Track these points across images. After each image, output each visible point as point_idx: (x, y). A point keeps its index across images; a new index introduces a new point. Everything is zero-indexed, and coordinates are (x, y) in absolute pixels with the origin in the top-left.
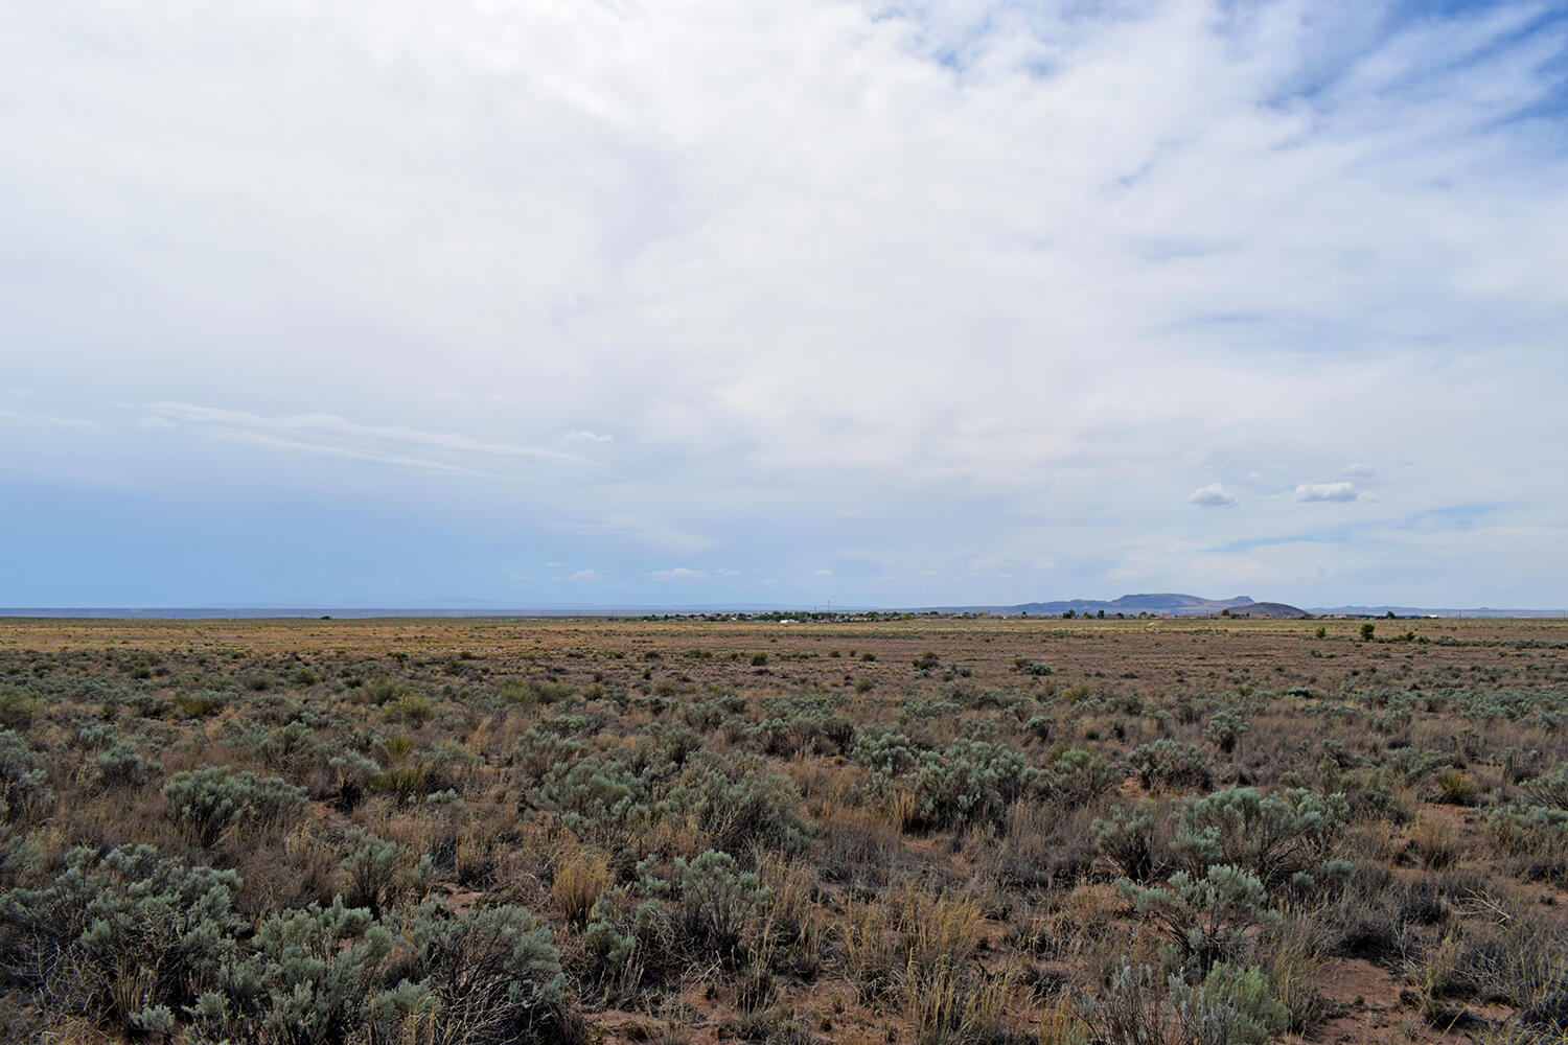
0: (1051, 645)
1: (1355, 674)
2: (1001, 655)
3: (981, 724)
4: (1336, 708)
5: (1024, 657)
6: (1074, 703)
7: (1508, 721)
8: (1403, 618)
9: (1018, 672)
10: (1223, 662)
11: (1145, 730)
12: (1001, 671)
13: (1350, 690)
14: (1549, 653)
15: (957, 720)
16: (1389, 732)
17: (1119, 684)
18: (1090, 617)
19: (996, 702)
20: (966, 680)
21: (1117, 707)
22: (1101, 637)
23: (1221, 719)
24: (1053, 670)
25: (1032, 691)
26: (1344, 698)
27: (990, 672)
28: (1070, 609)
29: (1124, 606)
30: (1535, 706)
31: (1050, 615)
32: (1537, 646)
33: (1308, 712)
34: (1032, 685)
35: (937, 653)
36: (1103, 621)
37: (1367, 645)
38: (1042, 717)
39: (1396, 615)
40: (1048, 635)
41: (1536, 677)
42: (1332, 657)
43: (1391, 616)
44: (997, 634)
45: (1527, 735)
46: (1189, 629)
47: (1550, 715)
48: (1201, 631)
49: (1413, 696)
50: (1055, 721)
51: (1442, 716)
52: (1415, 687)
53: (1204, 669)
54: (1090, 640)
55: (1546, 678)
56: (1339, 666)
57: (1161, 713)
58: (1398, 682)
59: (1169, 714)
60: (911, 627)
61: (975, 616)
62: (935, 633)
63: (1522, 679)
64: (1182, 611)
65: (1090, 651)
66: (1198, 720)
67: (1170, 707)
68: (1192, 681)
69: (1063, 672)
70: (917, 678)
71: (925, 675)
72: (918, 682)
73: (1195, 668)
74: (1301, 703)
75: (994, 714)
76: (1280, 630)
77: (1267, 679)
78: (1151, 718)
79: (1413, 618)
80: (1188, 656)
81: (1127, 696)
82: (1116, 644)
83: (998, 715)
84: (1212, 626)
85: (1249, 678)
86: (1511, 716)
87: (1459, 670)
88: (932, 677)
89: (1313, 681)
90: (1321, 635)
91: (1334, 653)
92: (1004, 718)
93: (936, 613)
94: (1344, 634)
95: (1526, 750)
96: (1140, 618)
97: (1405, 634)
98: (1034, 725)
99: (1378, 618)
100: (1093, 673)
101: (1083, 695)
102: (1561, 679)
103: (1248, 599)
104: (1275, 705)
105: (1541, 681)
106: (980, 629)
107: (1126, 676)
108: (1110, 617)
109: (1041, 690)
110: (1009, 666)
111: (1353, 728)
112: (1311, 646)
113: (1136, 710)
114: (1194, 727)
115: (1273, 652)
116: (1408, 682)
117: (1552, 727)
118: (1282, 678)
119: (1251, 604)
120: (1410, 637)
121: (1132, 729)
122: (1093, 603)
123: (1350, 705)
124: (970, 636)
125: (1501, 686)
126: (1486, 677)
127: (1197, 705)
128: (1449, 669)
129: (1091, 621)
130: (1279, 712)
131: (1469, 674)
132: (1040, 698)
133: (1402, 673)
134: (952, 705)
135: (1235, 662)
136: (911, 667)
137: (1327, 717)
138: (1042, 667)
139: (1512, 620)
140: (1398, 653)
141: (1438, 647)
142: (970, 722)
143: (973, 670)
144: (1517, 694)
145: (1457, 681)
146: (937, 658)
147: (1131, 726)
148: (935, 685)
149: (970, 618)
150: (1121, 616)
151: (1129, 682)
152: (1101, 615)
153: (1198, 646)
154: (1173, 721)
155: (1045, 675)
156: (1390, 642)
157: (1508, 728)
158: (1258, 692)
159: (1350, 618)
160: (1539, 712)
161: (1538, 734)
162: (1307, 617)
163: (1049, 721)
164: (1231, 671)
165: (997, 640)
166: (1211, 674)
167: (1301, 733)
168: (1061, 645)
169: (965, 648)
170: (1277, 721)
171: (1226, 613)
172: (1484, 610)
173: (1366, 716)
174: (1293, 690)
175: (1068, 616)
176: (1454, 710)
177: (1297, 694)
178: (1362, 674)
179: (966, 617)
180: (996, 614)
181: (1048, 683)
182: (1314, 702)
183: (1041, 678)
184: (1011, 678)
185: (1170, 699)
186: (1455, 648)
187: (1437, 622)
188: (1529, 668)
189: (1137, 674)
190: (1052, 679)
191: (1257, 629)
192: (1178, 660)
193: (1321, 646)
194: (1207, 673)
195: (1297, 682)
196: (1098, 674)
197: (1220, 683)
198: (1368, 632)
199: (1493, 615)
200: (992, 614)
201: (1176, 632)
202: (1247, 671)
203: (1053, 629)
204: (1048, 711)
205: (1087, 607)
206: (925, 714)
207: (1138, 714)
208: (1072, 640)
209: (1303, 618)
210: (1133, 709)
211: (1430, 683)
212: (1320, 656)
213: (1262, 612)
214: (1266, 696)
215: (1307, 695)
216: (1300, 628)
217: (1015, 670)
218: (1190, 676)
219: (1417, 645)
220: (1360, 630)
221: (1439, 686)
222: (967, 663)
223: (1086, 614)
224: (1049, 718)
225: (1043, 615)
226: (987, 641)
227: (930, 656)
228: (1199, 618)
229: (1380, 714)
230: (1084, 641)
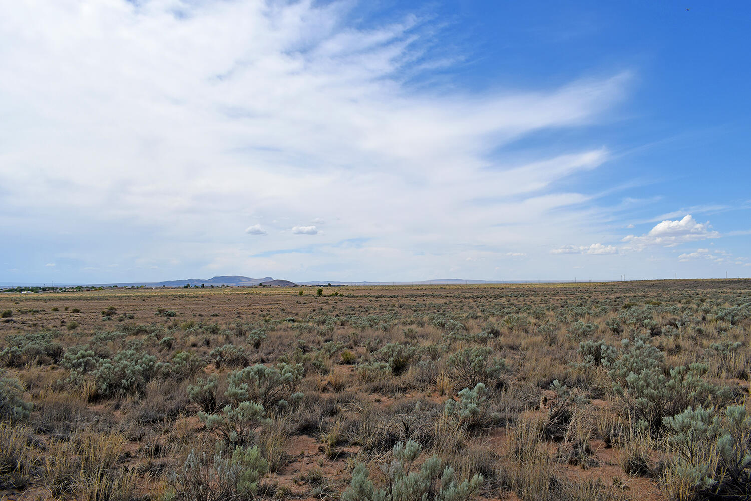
0: (177, 301)
1: (314, 310)
2: (151, 307)
3: (136, 343)
4: (305, 326)
5: (163, 307)
6: (186, 329)
7: (370, 328)
8: (334, 286)
9: (159, 315)
10: (258, 307)
11: (220, 340)
12: (151, 315)
13: (312, 318)
14: (387, 299)
15: (124, 341)
16: (325, 335)
17: (210, 319)
18: (197, 287)
19: (146, 331)
20: (131, 320)
21: (207, 330)
22: (202, 297)
23: (255, 333)
24: (177, 313)
25: (166, 324)
26: (308, 322)
27: (145, 316)
28: (187, 283)
29: (214, 281)
30: (381, 321)
31: (177, 286)
32: (383, 297)
33: (293, 328)
34: (166, 322)
35: (116, 307)
36: (203, 289)
37: (319, 298)
38: (169, 337)
39: (332, 284)
40: (176, 296)
41: (382, 309)
42: (305, 303)
43: (330, 285)
44: (150, 296)
45: (377, 333)
46: (244, 292)
47: (385, 325)
48: (249, 293)
49: (336, 319)
50: (176, 339)
51: (346, 327)
52: (337, 315)
53: (250, 310)
54: (197, 299)
55: (386, 309)
56: (308, 307)
57: (228, 332)
58: (331, 313)
59: (232, 332)
60: (101, 294)
61: (138, 288)
62: (115, 297)
63: (377, 310)
64: (241, 284)
65: (197, 304)
66: (244, 335)
67: (233, 329)
68: (244, 316)
69: (183, 315)
70: (104, 320)
71: (109, 319)
72: (104, 322)
73: (246, 310)
74: (291, 324)
75: (145, 337)
76: (284, 292)
77: (277, 314)
78: (223, 335)
79: (338, 286)
80: (243, 305)
81: (213, 324)
82: (209, 300)
83: (146, 337)
84: (255, 290)
85: (270, 314)
86: (372, 326)
87: (354, 307)
88: (112, 320)
89: (297, 314)
90: (301, 294)
91: (306, 302)
92: (149, 339)
93: (116, 286)
94: (310, 293)
95: (375, 339)
96: (221, 287)
97: (334, 293)
98: (165, 341)
99: (325, 286)
100: (198, 314)
101: (191, 325)
102: (391, 310)
103: (271, 278)
104: (279, 325)
105: (384, 311)
106: (140, 294)
107: (214, 315)
108: (207, 287)
109: (171, 324)
110: (155, 313)
111: (311, 334)
112: (296, 299)
113: (216, 331)
114: (243, 337)
115: (280, 302)
116: (335, 313)
117: (385, 329)
118: (284, 314)
119: (272, 280)
120: (337, 294)
121: (213, 341)
122: (199, 281)
123: (310, 324)
124: (134, 298)
125: (369, 313)
126: (364, 310)
127: (245, 327)
128: (351, 307)
129: (197, 289)
130: (281, 329)
131: (358, 309)
132: (170, 328)
133: (333, 309)
134: (122, 334)
135: (265, 307)
136: (100, 315)
137: (301, 330)
138: (172, 312)
139: (375, 286)
140: (332, 301)
141: (347, 298)
142: (130, 342)
143: (135, 315)
144: (375, 317)
145: (353, 312)
146: (116, 310)
147: (213, 339)
148: (114, 324)
149: (135, 289)
150: (212, 286)
151: (215, 318)
152: (203, 286)
153: (248, 300)
154: (233, 336)
155: (173, 316)
156: (329, 296)
157: (370, 331)
158: (273, 320)
159: (313, 286)
160: (381, 323)
161: (380, 333)
162: (296, 286)
163: (172, 339)
164: (262, 311)
165: (149, 299)
166: (253, 313)
167: (290, 338)
168: (182, 301)
169: (132, 304)
170: (279, 333)
171: (261, 284)
172: (365, 282)
173: (316, 329)
174: (288, 318)
175: (186, 287)
176: (351, 324)
177: (289, 320)
178: (317, 311)
179: (133, 288)
180: (149, 286)
181: (175, 320)
182: (296, 324)
183: (171, 318)
184: (155, 319)
185: (234, 325)
186: (353, 298)
187: (347, 287)
188: (380, 306)
189: (219, 314)
190: (176, 318)
191: (274, 292)
192: (238, 307)
193: (301, 299)
194: (251, 313)
195: (290, 315)
196: (200, 315)
197: (257, 317)
198: (320, 292)
199: (368, 284)
200: (147, 286)
201: (238, 294)
202: (269, 311)
203: (178, 294)
204: (172, 333)
205: (195, 282)
206: (106, 339)
207: (217, 333)
208: (188, 299)
209: (294, 286)
210: (214, 331)
211: (343, 313)
212: (300, 303)
213: (277, 284)
214: (276, 322)
215: (294, 321)
216: (293, 291)
217: (158, 314)
218: (243, 314)
219: (339, 297)
220: (317, 291)
221: (346, 314)
222: (132, 312)
223: (195, 286)
224: (172, 337)
225: (174, 286)
226: (144, 300)
227: (112, 309)
228: (249, 287)
229: (323, 328)
230: (194, 299)
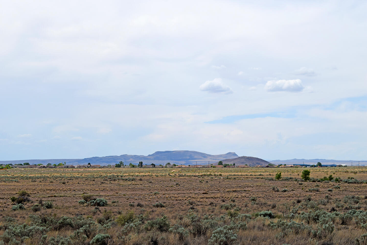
0: (107, 185)
1: (299, 202)
2: (73, 193)
3: (61, 241)
4: (289, 224)
5: (89, 194)
6: (123, 225)
8: (326, 166)
9: (85, 204)
10: (219, 195)
11: (171, 241)
12: (74, 204)
13: (296, 212)
15: (45, 238)
16: (320, 238)
17: (153, 211)
18: (133, 166)
19: (71, 225)
20: (49, 211)
21: (152, 226)
22: (141, 180)
23: (221, 232)
24: (109, 202)
25: (95, 217)
26: (293, 217)
27: (66, 205)
28: (120, 161)
29: (155, 159)
31: (106, 165)
33: (272, 226)
34: (94, 213)
35: (29, 192)
36: (142, 169)
37: (305, 183)
38: (103, 235)
39: (322, 164)
40: (106, 179)
42: (285, 191)
43: (320, 165)
44: (71, 179)
46: (197, 174)
48: (205, 175)
49: (333, 214)
50: (112, 237)
51: (350, 227)
52: (333, 210)
53: (207, 200)
54: (133, 182)
56: (289, 197)
57: (181, 229)
58: (323, 207)
59: (187, 230)
60: (10, 173)
61: (55, 166)
62: (27, 178)
64: (193, 162)
65: (133, 190)
66: (204, 234)
67: (186, 226)
68: (199, 208)
69: (115, 204)
70: (14, 210)
71: (21, 208)
72: (15, 212)
73: (201, 200)
74: (268, 221)
75: (70, 233)
76: (253, 174)
77: (246, 206)
78: (175, 233)
79: (332, 166)
80: (197, 192)
81: (159, 219)
82: (150, 185)
83: (73, 234)
84: (212, 171)
85: (235, 206)
87: (358, 198)
88: (24, 208)
89: (274, 207)
90: (279, 177)
91: (286, 189)
92: (77, 236)
94: (292, 176)
96: (166, 167)
97: (328, 177)
98: (98, 240)
99: (312, 166)
100: (136, 203)
101: (130, 219)
103: (235, 154)
104: (252, 222)
106: (58, 175)
107: (157, 206)
108: (147, 167)
109: (101, 216)
110: (79, 201)
111: (299, 236)
112: (272, 184)
113: (165, 228)
114: (202, 237)
115: (249, 189)
116: (330, 207)
118: (255, 206)
119: (236, 157)
120: (331, 178)
121: (162, 241)
122: (136, 157)
123: (297, 221)
124: (52, 180)
127: (204, 224)
128: (353, 198)
129: (133, 169)
130: (254, 227)
131: (364, 201)
132: (100, 222)
133: (326, 200)
134: (41, 228)
135: (227, 195)
137: (284, 229)
138: (101, 201)
140: (324, 188)
141: (346, 184)
142: (53, 240)
143: (54, 204)
145: (357, 205)
146: (29, 196)
147: (162, 239)
148: (27, 214)
149: (52, 168)
150: (154, 165)
151: (159, 209)
152: (141, 164)
153: (204, 185)
154: (189, 234)
155: (103, 206)
156: (319, 181)
158: (241, 215)
159: (296, 166)
162: (270, 166)
163: (107, 237)
164: (223, 201)
165: (70, 182)
166: (211, 204)
167: (269, 240)
168: (114, 185)
169: (49, 188)
170: (253, 233)
171: (220, 163)
173: (307, 228)
174: (263, 212)
175: (118, 166)
176: (357, 223)
177: (265, 215)
178: (303, 202)
179: (49, 166)
180: (70, 164)
181: (106, 211)
182: (276, 221)
183: (100, 208)
184: (80, 209)
185: (186, 220)
186: (356, 185)
187: (346, 168)
189: (164, 205)
190: (108, 208)
191: (240, 174)
192: (190, 195)
193: (278, 184)
194: (209, 203)
195: (264, 208)
196: (139, 205)
197: (217, 209)
198: (306, 174)
200: (67, 164)
201: (190, 176)
202: (234, 201)
203: (109, 175)
204: (106, 230)
205: (131, 159)
206: (23, 234)
207: (166, 231)
208: (122, 182)
209: (268, 167)
210: (163, 227)
211: (342, 207)
212: (278, 191)
213: (243, 163)
214: (246, 217)
215: (270, 216)
216: (266, 173)
217: (83, 203)
218: (198, 205)
219: (334, 183)
220: (301, 174)
221: (346, 208)
222: (50, 199)
223: (131, 164)
224: (107, 235)
225: (102, 165)
226: (64, 183)
227: (24, 194)
228: (204, 167)
229: (315, 227)
230: (130, 183)
